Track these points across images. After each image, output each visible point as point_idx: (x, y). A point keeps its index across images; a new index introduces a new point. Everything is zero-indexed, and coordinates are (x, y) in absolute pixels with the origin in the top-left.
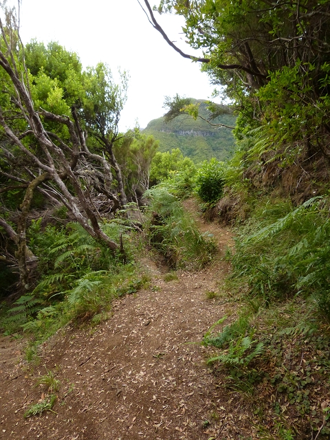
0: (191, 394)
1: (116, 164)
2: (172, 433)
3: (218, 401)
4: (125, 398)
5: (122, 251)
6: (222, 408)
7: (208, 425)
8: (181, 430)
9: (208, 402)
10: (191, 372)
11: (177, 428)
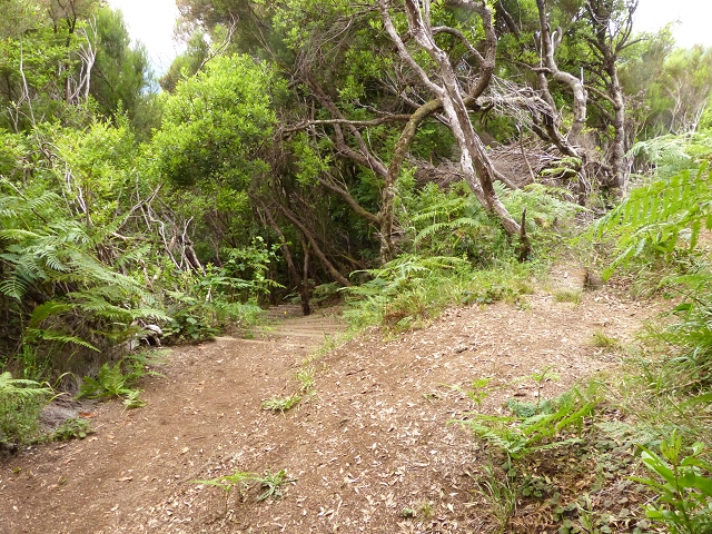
0: (422, 465)
1: (618, 94)
2: (357, 499)
3: (453, 494)
4: (346, 429)
5: (523, 239)
6: (451, 507)
7: (410, 516)
8: (371, 503)
9: (436, 488)
10: (450, 436)
11: (369, 497)
